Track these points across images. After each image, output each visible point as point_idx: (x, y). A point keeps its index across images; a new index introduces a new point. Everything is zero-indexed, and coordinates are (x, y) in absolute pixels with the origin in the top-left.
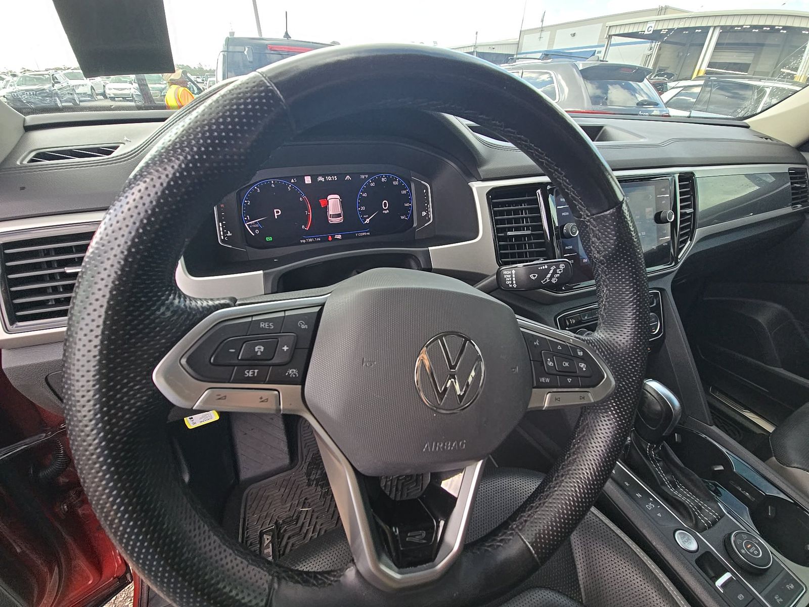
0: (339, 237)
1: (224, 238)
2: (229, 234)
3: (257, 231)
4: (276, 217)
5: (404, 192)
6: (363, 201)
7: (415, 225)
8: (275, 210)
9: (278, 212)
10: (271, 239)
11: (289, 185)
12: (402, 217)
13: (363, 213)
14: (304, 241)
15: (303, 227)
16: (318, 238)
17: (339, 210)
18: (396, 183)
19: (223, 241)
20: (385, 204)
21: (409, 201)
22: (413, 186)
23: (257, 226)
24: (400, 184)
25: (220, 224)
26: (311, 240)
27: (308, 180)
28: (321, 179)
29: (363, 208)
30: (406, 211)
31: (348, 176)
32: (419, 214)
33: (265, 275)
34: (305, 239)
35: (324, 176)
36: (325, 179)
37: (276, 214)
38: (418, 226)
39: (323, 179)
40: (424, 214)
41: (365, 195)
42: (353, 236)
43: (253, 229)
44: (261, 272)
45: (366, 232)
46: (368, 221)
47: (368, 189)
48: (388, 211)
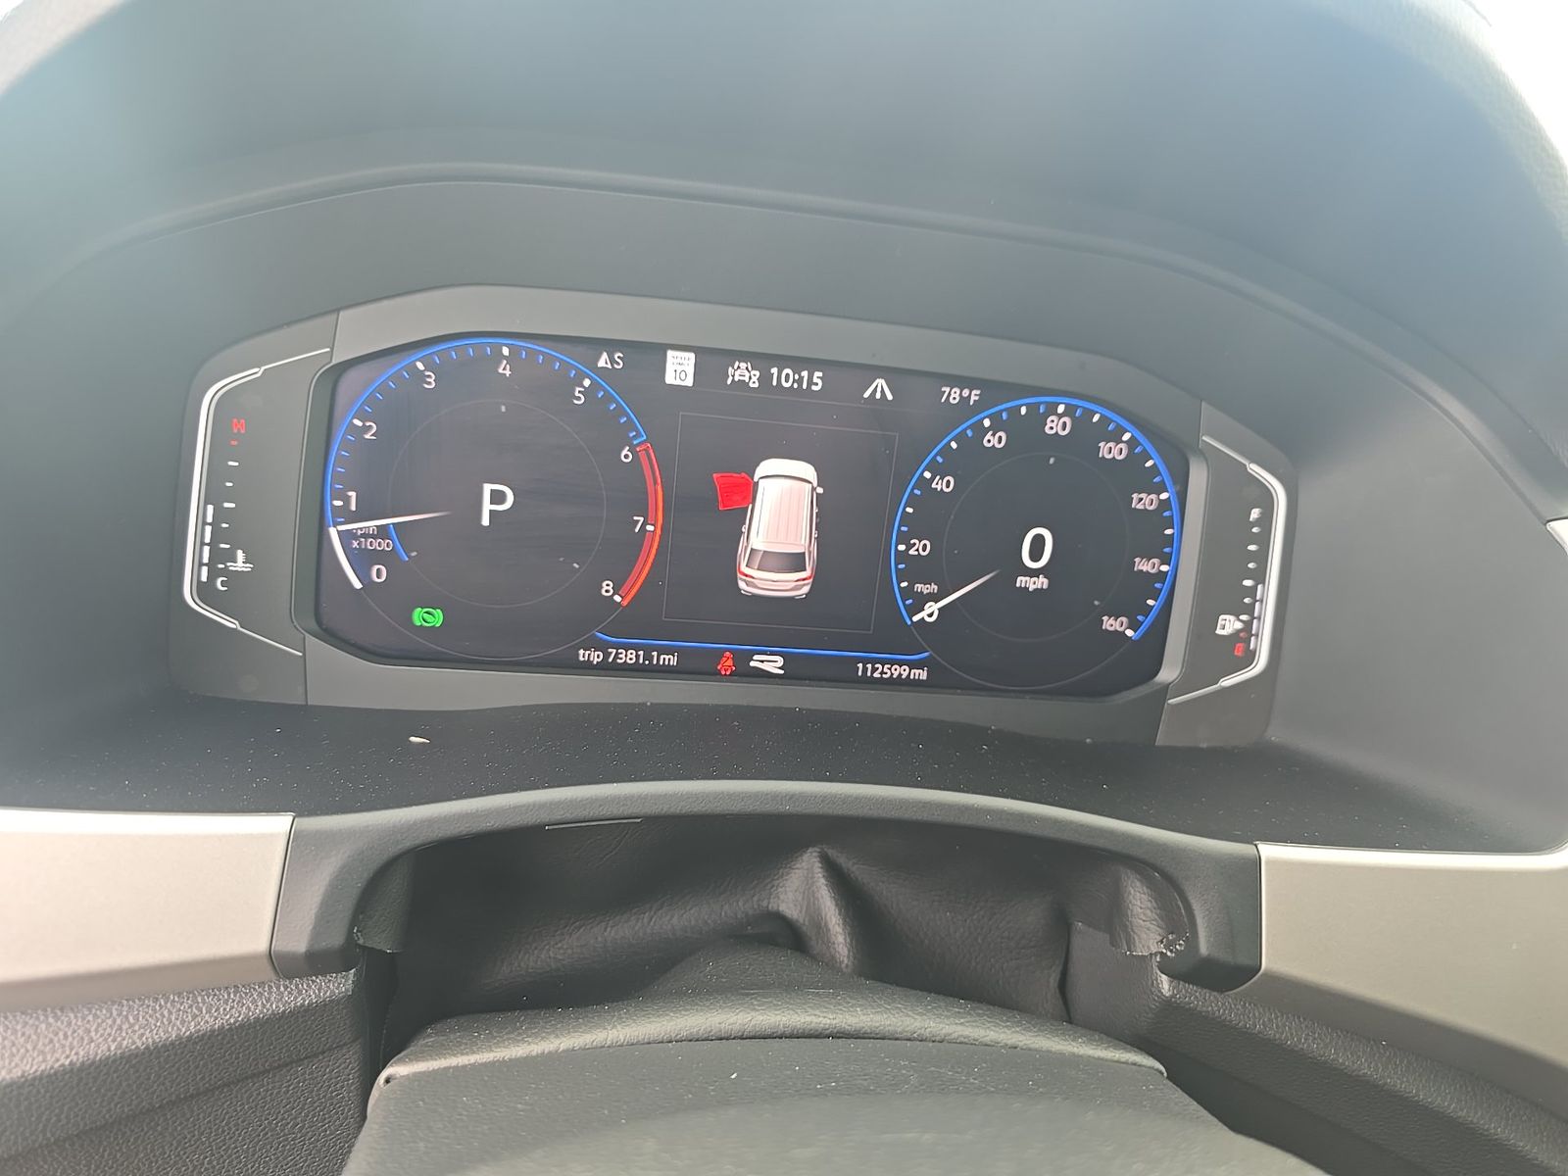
0: (773, 664)
1: (212, 576)
2: (240, 564)
3: (379, 573)
4: (486, 521)
5: (1144, 501)
6: (930, 515)
7: (1167, 674)
8: (488, 488)
9: (499, 496)
10: (437, 618)
11: (581, 376)
12: (1110, 624)
13: (917, 569)
14: (596, 657)
15: (607, 588)
16: (669, 651)
17: (799, 538)
18: (1112, 451)
19: (204, 591)
20: (1038, 543)
21: (1165, 550)
22: (1198, 478)
23: (384, 545)
24: (1135, 458)
25: (210, 508)
26: (629, 657)
27: (680, 368)
28: (743, 373)
29: (921, 547)
30: (1135, 593)
31: (880, 382)
32: (1203, 622)
33: (296, 843)
34: (603, 647)
35: (761, 360)
36: (765, 378)
37: (487, 507)
38: (1185, 684)
39: (753, 378)
40: (1228, 625)
41: (943, 485)
42: (843, 676)
43: (362, 560)
44: (278, 824)
45: (912, 665)
46: (931, 611)
47: (968, 460)
48: (1042, 582)
